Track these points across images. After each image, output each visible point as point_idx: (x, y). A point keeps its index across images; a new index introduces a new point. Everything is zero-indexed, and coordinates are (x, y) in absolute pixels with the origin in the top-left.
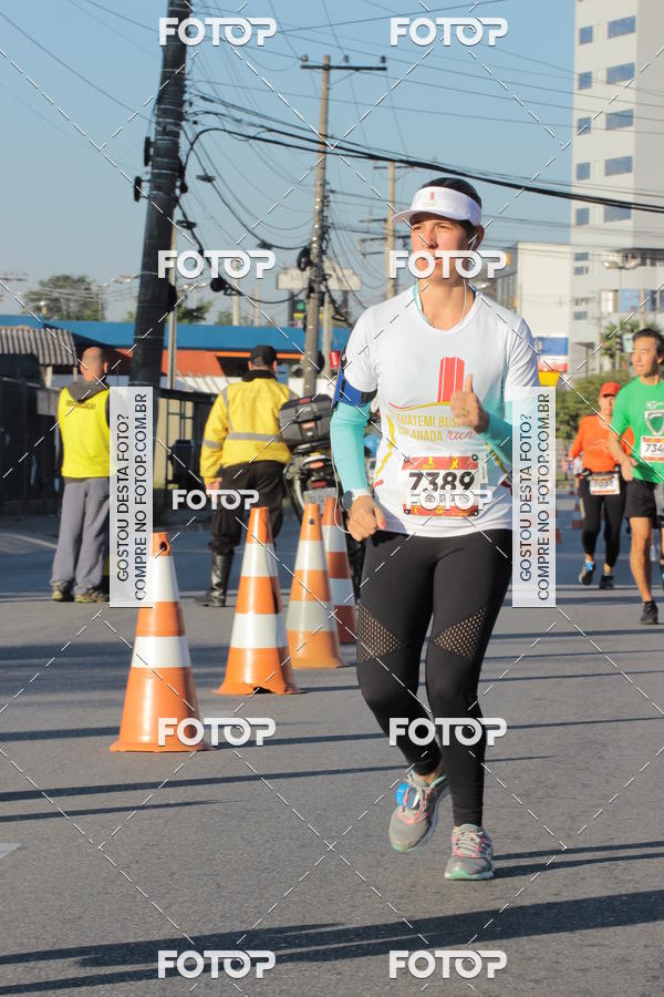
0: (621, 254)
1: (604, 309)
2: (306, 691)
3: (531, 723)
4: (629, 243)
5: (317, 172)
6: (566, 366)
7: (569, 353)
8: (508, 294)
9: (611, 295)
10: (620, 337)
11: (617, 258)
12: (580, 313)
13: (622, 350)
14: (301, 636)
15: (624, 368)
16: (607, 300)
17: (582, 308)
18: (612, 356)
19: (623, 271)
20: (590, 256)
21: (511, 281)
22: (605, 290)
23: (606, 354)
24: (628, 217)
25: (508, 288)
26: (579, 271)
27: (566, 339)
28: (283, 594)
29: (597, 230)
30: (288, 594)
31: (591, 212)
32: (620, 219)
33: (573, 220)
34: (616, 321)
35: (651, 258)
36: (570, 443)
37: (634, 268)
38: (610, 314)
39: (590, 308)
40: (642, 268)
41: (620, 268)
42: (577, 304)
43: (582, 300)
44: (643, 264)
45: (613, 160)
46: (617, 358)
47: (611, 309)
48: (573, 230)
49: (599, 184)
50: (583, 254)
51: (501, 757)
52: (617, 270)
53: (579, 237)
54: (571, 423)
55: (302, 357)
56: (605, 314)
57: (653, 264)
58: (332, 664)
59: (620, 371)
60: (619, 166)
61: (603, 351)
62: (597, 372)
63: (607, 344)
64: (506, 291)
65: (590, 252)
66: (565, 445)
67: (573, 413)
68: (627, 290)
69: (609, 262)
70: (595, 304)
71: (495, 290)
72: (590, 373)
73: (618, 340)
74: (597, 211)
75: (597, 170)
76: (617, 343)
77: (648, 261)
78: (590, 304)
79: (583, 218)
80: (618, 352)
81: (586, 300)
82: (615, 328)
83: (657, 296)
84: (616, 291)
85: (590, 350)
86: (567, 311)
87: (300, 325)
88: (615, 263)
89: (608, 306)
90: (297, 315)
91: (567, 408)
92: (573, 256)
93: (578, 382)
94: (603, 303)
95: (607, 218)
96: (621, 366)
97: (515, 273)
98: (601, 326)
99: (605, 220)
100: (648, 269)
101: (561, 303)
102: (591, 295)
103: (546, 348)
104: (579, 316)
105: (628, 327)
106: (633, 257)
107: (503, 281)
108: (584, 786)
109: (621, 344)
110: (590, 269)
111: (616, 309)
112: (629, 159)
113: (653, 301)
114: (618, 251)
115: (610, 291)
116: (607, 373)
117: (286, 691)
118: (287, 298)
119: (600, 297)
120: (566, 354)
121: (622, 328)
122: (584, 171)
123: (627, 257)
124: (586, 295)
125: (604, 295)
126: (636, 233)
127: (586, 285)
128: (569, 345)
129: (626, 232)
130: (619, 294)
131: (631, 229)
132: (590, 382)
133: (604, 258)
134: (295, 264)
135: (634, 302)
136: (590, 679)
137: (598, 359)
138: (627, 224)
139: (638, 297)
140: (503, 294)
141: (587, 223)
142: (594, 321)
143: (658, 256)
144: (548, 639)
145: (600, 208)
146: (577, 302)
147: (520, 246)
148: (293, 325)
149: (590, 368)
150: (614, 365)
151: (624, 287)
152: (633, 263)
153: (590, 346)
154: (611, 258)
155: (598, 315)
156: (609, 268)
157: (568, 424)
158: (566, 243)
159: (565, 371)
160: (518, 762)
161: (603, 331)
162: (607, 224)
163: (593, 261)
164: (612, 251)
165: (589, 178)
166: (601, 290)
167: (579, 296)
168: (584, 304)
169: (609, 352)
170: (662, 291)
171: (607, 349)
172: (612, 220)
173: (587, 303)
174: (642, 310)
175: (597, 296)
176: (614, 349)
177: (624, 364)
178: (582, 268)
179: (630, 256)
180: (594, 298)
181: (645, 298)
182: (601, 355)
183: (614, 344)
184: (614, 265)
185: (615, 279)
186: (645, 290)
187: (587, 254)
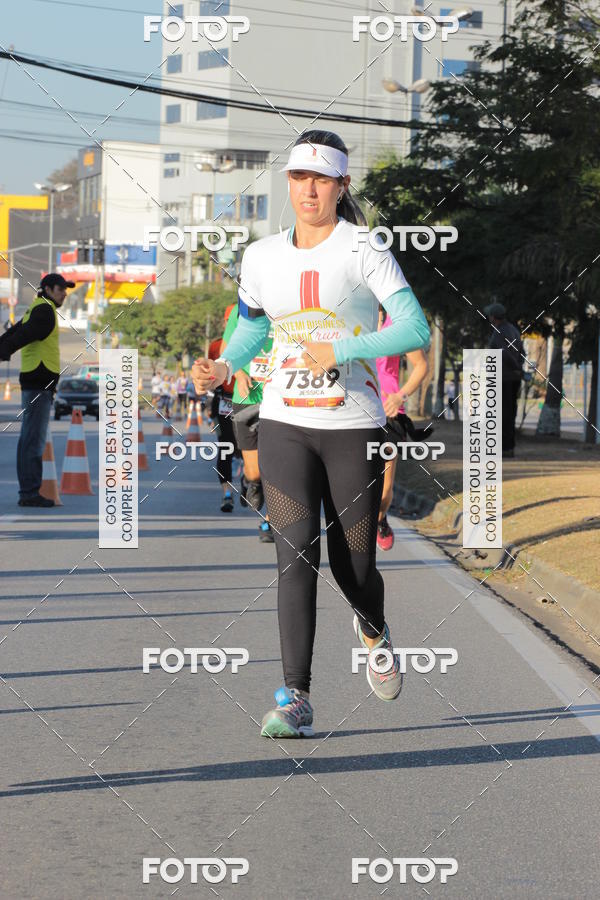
0: (215, 156)
1: (195, 216)
3: (115, 666)
4: (224, 143)
6: (154, 277)
7: (158, 262)
8: (91, 196)
9: (204, 200)
11: (211, 160)
12: (170, 219)
13: (216, 262)
15: (217, 280)
16: (199, 206)
17: (173, 213)
18: (204, 267)
19: (217, 173)
20: (182, 158)
21: (94, 183)
22: (197, 195)
23: (198, 264)
24: (223, 115)
25: (91, 192)
26: (168, 173)
27: (154, 248)
29: (189, 128)
31: (183, 108)
32: (214, 117)
33: (163, 118)
35: (248, 161)
36: (157, 361)
37: (230, 171)
38: (202, 221)
39: (181, 215)
40: (238, 172)
41: (215, 171)
42: (166, 209)
43: (172, 205)
44: (239, 166)
45: (207, 53)
46: (210, 269)
47: (203, 215)
48: (162, 128)
49: (192, 78)
50: (173, 155)
51: (83, 704)
52: (212, 173)
53: (170, 136)
54: (159, 339)
56: (198, 220)
57: (250, 167)
59: (213, 283)
60: (213, 59)
61: (194, 261)
62: (188, 284)
63: (199, 253)
64: (88, 194)
65: (182, 153)
66: (152, 363)
67: (162, 329)
68: (221, 195)
69: (203, 164)
70: (187, 210)
71: (77, 193)
72: (180, 285)
74: (189, 108)
75: (190, 63)
77: (245, 163)
78: (180, 209)
79: (174, 115)
80: (211, 263)
81: (177, 205)
83: (255, 202)
84: (209, 196)
85: (180, 259)
86: (157, 215)
88: (209, 165)
89: (200, 212)
91: (155, 322)
92: (163, 157)
93: (166, 294)
94: (196, 209)
95: (201, 116)
96: (213, 277)
97: (100, 174)
99: (198, 119)
100: (244, 172)
101: (149, 208)
102: (181, 200)
103: (133, 257)
104: (169, 222)
106: (228, 159)
107: (86, 182)
108: (173, 734)
110: (181, 172)
111: (209, 216)
112: (224, 53)
113: (250, 208)
114: (212, 153)
115: (203, 195)
116: (199, 285)
119: (192, 203)
120: (154, 263)
122: (175, 63)
123: (222, 159)
124: (177, 201)
125: (196, 200)
126: (232, 133)
127: (176, 190)
128: (158, 255)
129: (221, 131)
130: (212, 199)
131: (227, 128)
132: (180, 295)
133: (196, 160)
135: (230, 208)
136: (179, 619)
137: (189, 269)
138: (222, 123)
139: (234, 203)
140: (85, 196)
141: (178, 120)
143: (256, 159)
144: (133, 574)
145: (194, 104)
146: (167, 207)
147: (105, 145)
149: (180, 279)
150: (206, 276)
151: (218, 192)
152: (228, 166)
153: (180, 255)
154: (204, 160)
155: (189, 222)
156: (202, 170)
157: (156, 341)
158: (155, 143)
159: (154, 283)
160: (101, 708)
162: (199, 122)
163: (184, 162)
164: (205, 152)
165: (181, 71)
166: (194, 195)
167: (170, 200)
168: (174, 209)
169: (201, 262)
170: (259, 197)
171: (199, 259)
172: (205, 118)
173: (177, 209)
174: (238, 216)
175: (188, 201)
176: (206, 259)
177: (217, 276)
178: (173, 170)
179: (225, 157)
180: (185, 203)
181: (241, 204)
182: (193, 265)
183: (207, 254)
184: (207, 168)
185: (208, 181)
186: (241, 195)
187: (178, 155)
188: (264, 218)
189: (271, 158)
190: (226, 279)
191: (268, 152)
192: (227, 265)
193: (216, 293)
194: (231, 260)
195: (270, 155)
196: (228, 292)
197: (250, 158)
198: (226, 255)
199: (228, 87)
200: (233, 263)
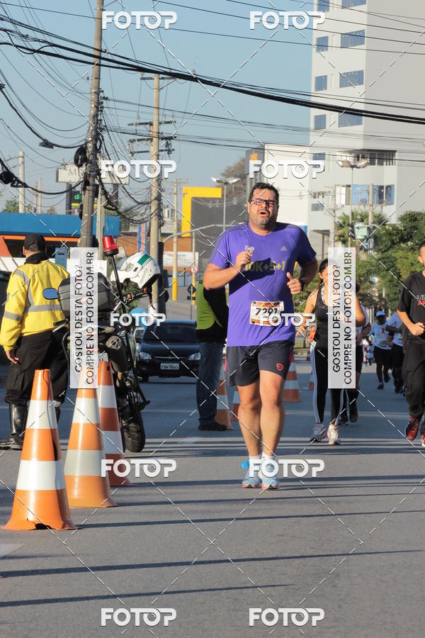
0: (353, 155)
1: (337, 202)
2: (81, 527)
4: (360, 145)
5: (93, 82)
9: (344, 190)
10: (352, 226)
11: (351, 159)
12: (317, 205)
13: (354, 238)
14: (77, 480)
16: (341, 194)
17: (320, 200)
18: (345, 242)
19: (355, 169)
20: (326, 156)
22: (339, 185)
23: (339, 240)
24: (360, 123)
28: (62, 444)
29: (333, 134)
30: (67, 444)
31: (328, 118)
32: (352, 125)
33: (312, 126)
34: (348, 213)
35: (379, 159)
37: (364, 166)
38: (343, 206)
39: (326, 201)
40: (372, 167)
41: (352, 167)
42: (315, 197)
43: (319, 194)
44: (372, 163)
45: (346, 73)
47: (343, 202)
48: (312, 133)
49: (335, 94)
50: (320, 154)
52: (350, 169)
53: (317, 139)
55: (79, 241)
56: (339, 206)
57: (381, 164)
58: (103, 503)
60: (352, 79)
61: (337, 238)
63: (341, 232)
65: (327, 153)
68: (357, 186)
69: (343, 162)
70: (331, 197)
73: (350, 228)
74: (333, 117)
75: (333, 82)
76: (349, 231)
77: (376, 161)
78: (326, 197)
79: (320, 123)
80: (350, 239)
81: (323, 194)
82: (347, 217)
83: (384, 191)
84: (349, 186)
85: (326, 237)
86: (307, 202)
87: (77, 213)
88: (349, 162)
89: (341, 199)
90: (73, 204)
92: (312, 156)
94: (337, 196)
95: (342, 123)
98: (335, 216)
99: (340, 126)
100: (376, 167)
101: (301, 196)
102: (327, 190)
104: (316, 207)
105: (359, 217)
106: (363, 157)
109: (353, 232)
110: (326, 167)
111: (348, 202)
112: (361, 73)
113: (381, 196)
114: (350, 152)
115: (343, 186)
117: (63, 527)
118: (65, 190)
119: (335, 191)
121: (353, 218)
122: (321, 83)
123: (358, 157)
124: (323, 190)
125: (338, 188)
126: (366, 137)
129: (359, 135)
130: (351, 189)
131: (361, 133)
133: (338, 158)
134: (73, 161)
135: (364, 196)
136: (325, 519)
137: (332, 244)
138: (358, 129)
139: (368, 191)
141: (324, 127)
142: (329, 212)
143: (385, 157)
145: (337, 114)
146: (315, 195)
147: (267, 147)
148: (70, 213)
151: (355, 183)
152: (363, 162)
153: (325, 233)
154: (344, 158)
155: (333, 207)
156: (342, 167)
158: (305, 145)
161: (337, 220)
162: (341, 128)
163: (329, 160)
164: (345, 152)
165: (326, 89)
166: (336, 186)
167: (317, 190)
168: (321, 197)
169: (342, 238)
170: (388, 187)
171: (340, 236)
172: (345, 125)
173: (323, 197)
174: (370, 203)
175: (332, 191)
176: (346, 236)
179: (360, 156)
180: (329, 192)
181: (374, 193)
182: (335, 241)
183: (346, 232)
184: (347, 164)
185: (348, 176)
186: (373, 186)
187: (324, 154)
188: (392, 204)
189: (397, 156)
190: (362, 252)
191: (395, 151)
192: (362, 240)
194: (366, 236)
195: (397, 154)
196: (363, 261)
197: (380, 156)
198: (361, 232)
199: (363, 101)
200: (367, 239)
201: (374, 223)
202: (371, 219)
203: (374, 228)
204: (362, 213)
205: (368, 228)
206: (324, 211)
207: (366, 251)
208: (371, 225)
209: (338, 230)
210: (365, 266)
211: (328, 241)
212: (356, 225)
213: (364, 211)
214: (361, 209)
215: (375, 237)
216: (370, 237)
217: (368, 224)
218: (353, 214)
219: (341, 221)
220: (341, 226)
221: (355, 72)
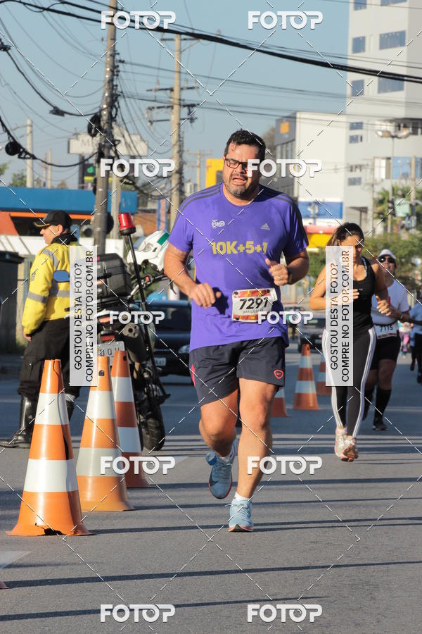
0: (394, 124)
1: (377, 176)
4: (401, 113)
5: (107, 43)
7: (344, 217)
9: (384, 163)
10: (392, 202)
11: (390, 128)
12: (354, 179)
13: (394, 214)
14: (90, 481)
15: (395, 231)
16: (380, 167)
17: (356, 174)
18: (384, 220)
19: (395, 139)
20: (365, 126)
21: (289, 148)
22: (378, 158)
23: (378, 217)
24: (401, 89)
26: (353, 139)
27: (341, 204)
29: (371, 100)
31: (365, 84)
32: (393, 90)
33: (349, 91)
34: (388, 188)
37: (406, 137)
38: (382, 180)
39: (364, 175)
40: (414, 137)
41: (393, 137)
42: (351, 171)
43: (356, 167)
44: (415, 133)
45: (387, 34)
46: (389, 222)
47: (383, 176)
48: (349, 101)
49: (374, 57)
50: (357, 123)
52: (390, 139)
53: (356, 108)
55: (92, 218)
56: (378, 180)
59: (391, 234)
60: (392, 40)
61: (376, 215)
63: (380, 208)
65: (365, 121)
68: (398, 158)
69: (383, 131)
70: (369, 170)
73: (390, 205)
74: (372, 83)
75: (372, 44)
76: (389, 208)
77: (420, 130)
78: (363, 170)
79: (358, 89)
80: (390, 217)
81: (360, 167)
82: (387, 193)
84: (389, 159)
85: (363, 214)
86: (342, 177)
87: (90, 188)
88: (389, 132)
89: (381, 173)
90: (86, 178)
92: (349, 125)
94: (377, 170)
95: (381, 89)
96: (392, 229)
97: (294, 140)
98: (373, 192)
99: (379, 92)
100: (419, 138)
101: (336, 169)
102: (364, 163)
103: (323, 212)
104: (353, 182)
105: (400, 193)
106: (405, 127)
107: (282, 147)
109: (393, 208)
110: (364, 138)
111: (388, 176)
112: (402, 34)
114: (391, 121)
115: (383, 158)
116: (379, 236)
117: (75, 533)
118: (77, 162)
119: (373, 165)
120: (341, 217)
121: (394, 194)
122: (359, 45)
123: (399, 126)
124: (361, 163)
125: (377, 162)
126: (408, 104)
127: (359, 153)
128: (344, 210)
129: (400, 102)
130: (391, 161)
131: (403, 100)
133: (378, 128)
134: (86, 130)
135: (406, 169)
137: (371, 223)
138: (399, 96)
139: (410, 164)
141: (362, 93)
142: (367, 187)
145: (375, 80)
146: (352, 169)
147: (298, 115)
148: (83, 187)
150: (386, 228)
151: (396, 155)
152: (404, 132)
153: (363, 210)
154: (384, 128)
155: (371, 181)
156: (382, 137)
161: (376, 196)
162: (380, 95)
163: (367, 130)
164: (385, 121)
165: (364, 51)
166: (375, 158)
167: (354, 163)
168: (358, 170)
169: (381, 216)
171: (379, 213)
172: (385, 91)
173: (361, 170)
174: (413, 176)
175: (370, 163)
176: (386, 213)
177: (395, 228)
178: (357, 136)
179: (402, 125)
180: (368, 165)
181: (416, 166)
182: (374, 219)
183: (386, 209)
184: (387, 134)
185: (388, 146)
186: (416, 158)
187: (361, 123)
190: (403, 231)
192: (404, 218)
193: (394, 243)
194: (407, 214)
196: (405, 242)
198: (402, 209)
199: (405, 64)
200: (409, 216)
201: (417, 199)
202: (413, 195)
203: (417, 204)
204: (404, 188)
205: (411, 205)
206: (362, 186)
207: (408, 229)
208: (413, 201)
209: (377, 207)
210: (407, 247)
211: (366, 219)
212: (397, 202)
213: (405, 186)
214: (403, 183)
215: (418, 215)
216: (412, 214)
217: (409, 200)
218: (393, 189)
219: (381, 197)
220: (381, 202)
221: (396, 33)
